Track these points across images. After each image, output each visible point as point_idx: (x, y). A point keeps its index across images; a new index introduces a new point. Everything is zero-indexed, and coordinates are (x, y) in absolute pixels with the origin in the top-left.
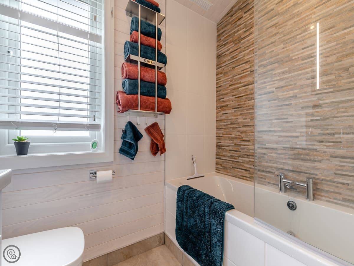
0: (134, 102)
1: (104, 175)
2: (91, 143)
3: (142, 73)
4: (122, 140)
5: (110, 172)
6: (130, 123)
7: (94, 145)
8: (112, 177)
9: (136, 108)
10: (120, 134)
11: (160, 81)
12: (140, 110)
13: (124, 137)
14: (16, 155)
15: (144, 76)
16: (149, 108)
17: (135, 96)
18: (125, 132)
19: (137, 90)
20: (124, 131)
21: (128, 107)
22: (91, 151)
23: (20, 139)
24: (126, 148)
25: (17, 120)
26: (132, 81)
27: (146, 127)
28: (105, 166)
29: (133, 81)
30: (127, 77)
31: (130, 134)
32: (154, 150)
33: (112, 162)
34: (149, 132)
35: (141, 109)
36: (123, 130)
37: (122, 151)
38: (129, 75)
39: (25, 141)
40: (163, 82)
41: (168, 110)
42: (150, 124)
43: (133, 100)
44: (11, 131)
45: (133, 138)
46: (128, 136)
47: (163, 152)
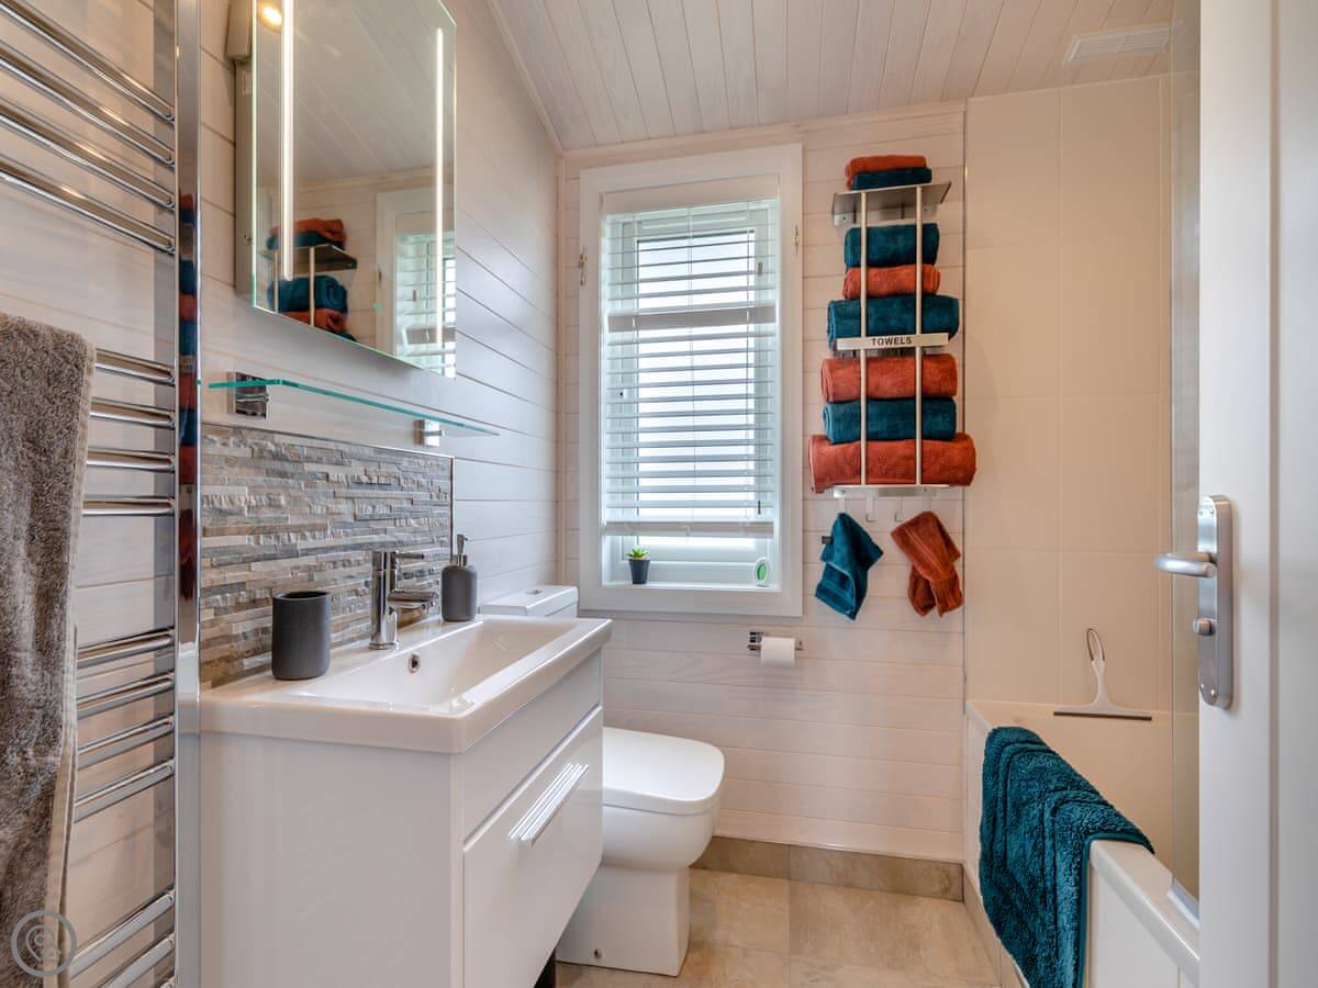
0: (849, 464)
1: (777, 647)
2: (755, 564)
3: (873, 380)
4: (824, 564)
5: (790, 643)
6: (845, 520)
7: (760, 571)
8: (793, 657)
9: (852, 481)
10: (818, 548)
11: (933, 389)
12: (867, 483)
13: (826, 557)
14: (631, 582)
15: (878, 387)
16: (895, 474)
17: (851, 447)
18: (829, 542)
19: (858, 429)
20: (829, 540)
21: (831, 479)
22: (752, 587)
23: (636, 554)
24: (833, 586)
25: (632, 520)
26: (842, 409)
27: (893, 526)
28: (783, 625)
29: (847, 405)
30: (831, 399)
31: (841, 549)
32: (919, 598)
33: (798, 618)
34: (903, 541)
35: (871, 480)
36: (823, 538)
37: (822, 592)
38: (834, 395)
39: (643, 558)
40: (943, 389)
41: (960, 475)
42: (907, 517)
43: (845, 458)
44: (625, 537)
45: (846, 560)
46: (837, 556)
47: (950, 604)
